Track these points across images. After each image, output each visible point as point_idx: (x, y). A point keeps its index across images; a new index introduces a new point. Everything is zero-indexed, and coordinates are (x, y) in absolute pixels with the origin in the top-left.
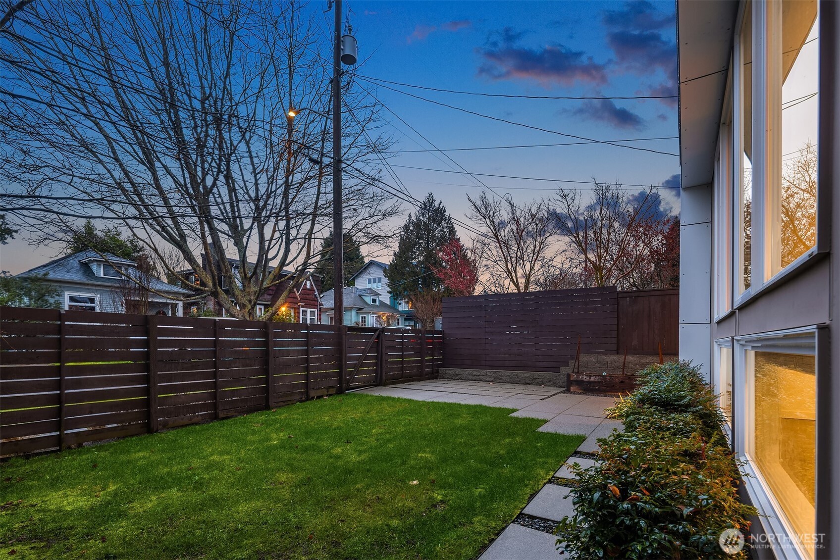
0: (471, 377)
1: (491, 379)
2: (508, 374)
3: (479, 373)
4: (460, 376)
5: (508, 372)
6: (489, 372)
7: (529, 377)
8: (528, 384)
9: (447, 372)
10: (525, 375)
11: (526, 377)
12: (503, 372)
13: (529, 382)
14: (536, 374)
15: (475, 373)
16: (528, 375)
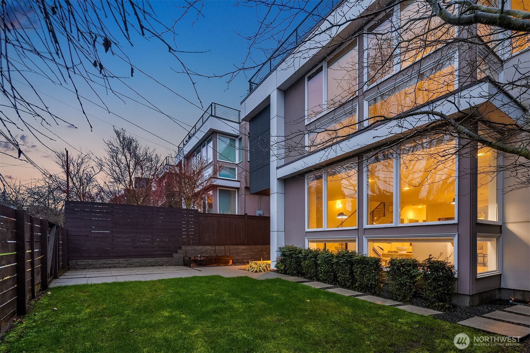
0: (105, 265)
1: (124, 266)
2: (138, 261)
3: (113, 262)
4: (94, 266)
5: (138, 260)
6: (121, 260)
7: (153, 262)
8: (153, 266)
9: (79, 263)
10: (151, 260)
11: (151, 262)
12: (134, 260)
13: (154, 265)
14: (158, 259)
15: (110, 262)
16: (153, 260)
